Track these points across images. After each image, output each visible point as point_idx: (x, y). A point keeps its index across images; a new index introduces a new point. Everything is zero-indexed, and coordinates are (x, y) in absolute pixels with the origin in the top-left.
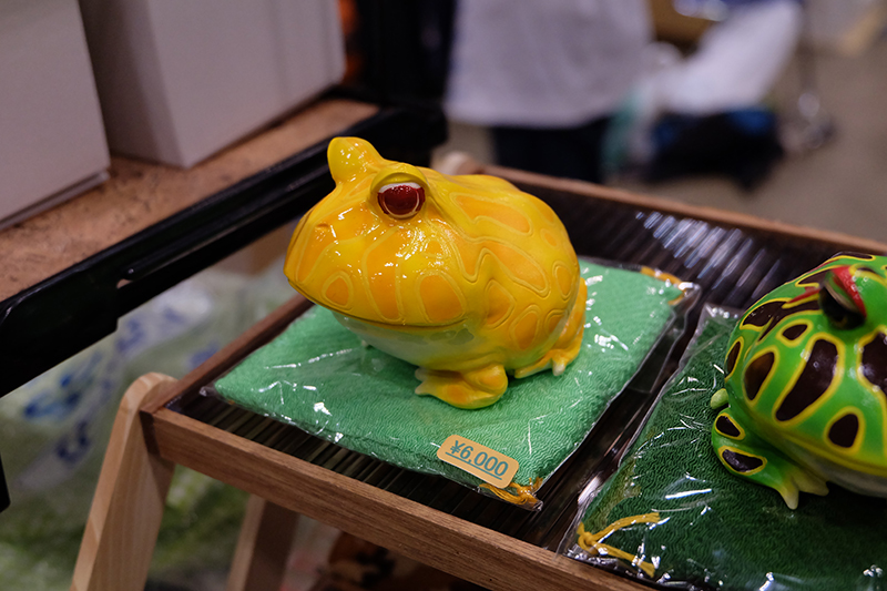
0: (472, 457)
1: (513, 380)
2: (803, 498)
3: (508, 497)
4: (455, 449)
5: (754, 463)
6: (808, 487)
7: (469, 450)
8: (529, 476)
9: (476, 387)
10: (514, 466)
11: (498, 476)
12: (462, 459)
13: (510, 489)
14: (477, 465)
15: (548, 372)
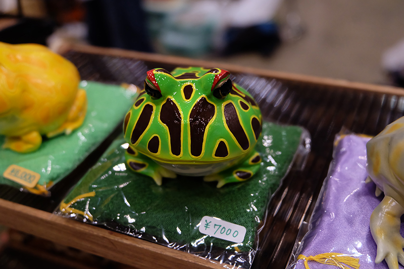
0: (20, 174)
1: (45, 139)
2: (165, 180)
3: (35, 192)
4: (13, 171)
5: (142, 166)
6: (166, 175)
7: (18, 171)
8: (44, 181)
9: (27, 142)
10: (38, 177)
11: (30, 182)
12: (15, 176)
13: (36, 188)
14: (21, 178)
15: (63, 135)
